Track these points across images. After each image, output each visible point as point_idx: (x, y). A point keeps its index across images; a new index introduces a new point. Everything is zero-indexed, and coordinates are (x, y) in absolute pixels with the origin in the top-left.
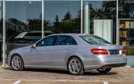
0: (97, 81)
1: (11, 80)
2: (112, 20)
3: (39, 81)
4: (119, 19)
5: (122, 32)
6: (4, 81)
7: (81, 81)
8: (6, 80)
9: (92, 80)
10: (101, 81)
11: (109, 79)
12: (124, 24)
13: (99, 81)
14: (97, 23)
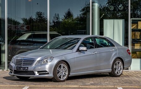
0: (110, 87)
1: (18, 86)
2: (124, 20)
3: (48, 86)
4: (131, 19)
5: (134, 33)
6: (11, 87)
7: (93, 87)
8: (12, 86)
9: (106, 86)
10: (115, 87)
11: (123, 84)
12: (136, 24)
13: (113, 86)
14: (108, 23)
